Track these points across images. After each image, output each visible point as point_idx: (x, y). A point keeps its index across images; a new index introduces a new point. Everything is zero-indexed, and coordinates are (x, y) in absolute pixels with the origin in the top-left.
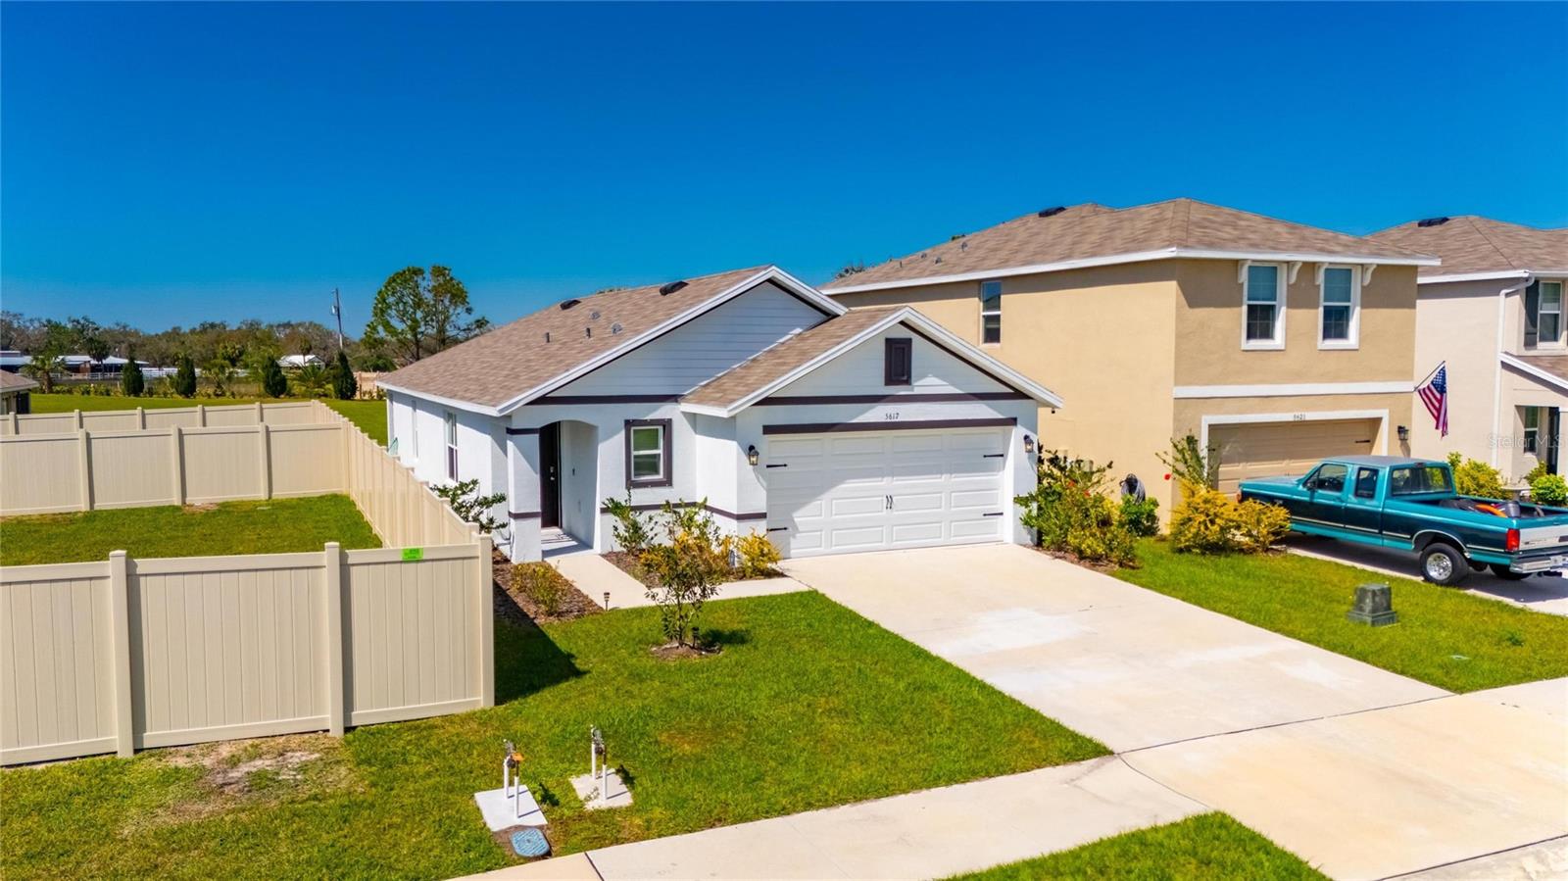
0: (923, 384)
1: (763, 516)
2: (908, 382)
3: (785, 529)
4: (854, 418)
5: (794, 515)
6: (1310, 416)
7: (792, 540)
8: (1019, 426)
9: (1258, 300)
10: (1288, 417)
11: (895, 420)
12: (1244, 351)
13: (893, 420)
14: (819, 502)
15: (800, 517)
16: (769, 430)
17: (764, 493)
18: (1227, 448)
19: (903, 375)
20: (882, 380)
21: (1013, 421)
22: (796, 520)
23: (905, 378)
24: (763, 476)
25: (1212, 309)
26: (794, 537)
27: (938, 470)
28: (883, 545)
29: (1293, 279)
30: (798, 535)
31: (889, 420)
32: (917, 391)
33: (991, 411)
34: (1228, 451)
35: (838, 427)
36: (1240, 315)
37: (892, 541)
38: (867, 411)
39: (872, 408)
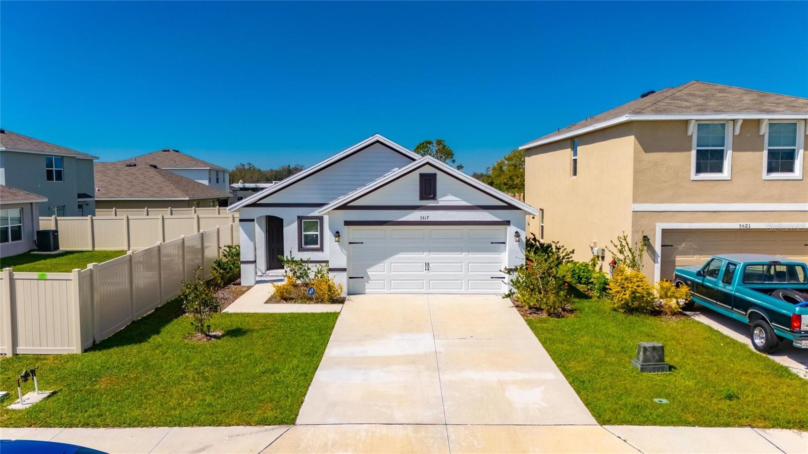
0: (445, 199)
1: (344, 270)
2: (434, 198)
3: (362, 278)
4: (400, 218)
5: (367, 270)
6: (754, 225)
7: (366, 284)
8: (511, 225)
9: (709, 146)
10: (735, 226)
11: (427, 220)
12: (692, 181)
13: (425, 220)
14: (383, 264)
15: (371, 272)
16: (347, 223)
17: (345, 258)
18: (683, 245)
19: (430, 195)
20: (418, 197)
21: (508, 223)
22: (368, 273)
23: (432, 196)
24: (344, 249)
25: (665, 153)
26: (368, 282)
27: (461, 250)
28: (424, 291)
29: (737, 132)
30: (370, 282)
31: (422, 220)
32: (441, 204)
33: (491, 216)
34: (684, 247)
35: (389, 223)
36: (690, 156)
37: (429, 289)
38: (408, 214)
39: (411, 213)
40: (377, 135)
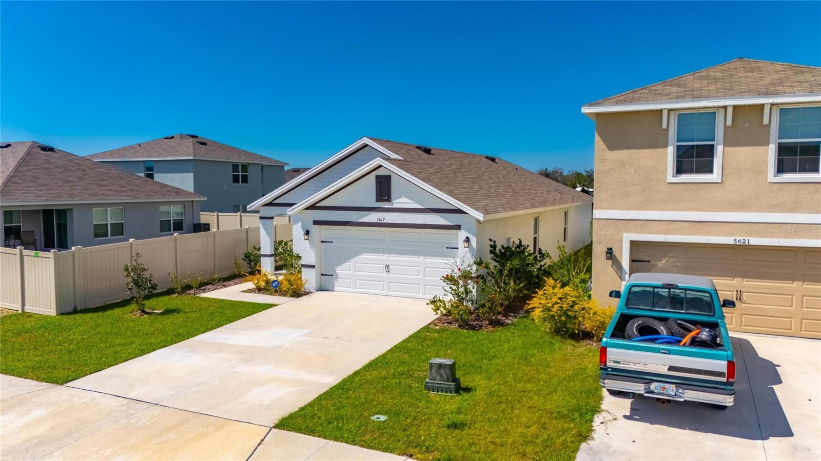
0: (400, 201)
1: (313, 267)
2: (389, 200)
3: (332, 275)
4: (359, 219)
5: (336, 269)
6: (755, 241)
7: (335, 282)
8: (462, 230)
9: (693, 141)
10: (729, 240)
11: (383, 222)
12: (669, 183)
13: (381, 222)
14: (349, 264)
15: (339, 270)
16: (316, 223)
17: (314, 255)
18: (664, 261)
19: (385, 196)
20: (374, 198)
21: (458, 227)
22: (337, 271)
23: (386, 198)
24: (314, 247)
25: (634, 151)
26: (336, 280)
27: (418, 253)
28: (384, 292)
29: (729, 123)
30: (338, 280)
31: (379, 222)
32: (395, 206)
33: (442, 219)
34: (663, 264)
35: (349, 223)
36: (666, 154)
37: (390, 291)
38: (366, 216)
39: (369, 214)
40: (365, 138)
